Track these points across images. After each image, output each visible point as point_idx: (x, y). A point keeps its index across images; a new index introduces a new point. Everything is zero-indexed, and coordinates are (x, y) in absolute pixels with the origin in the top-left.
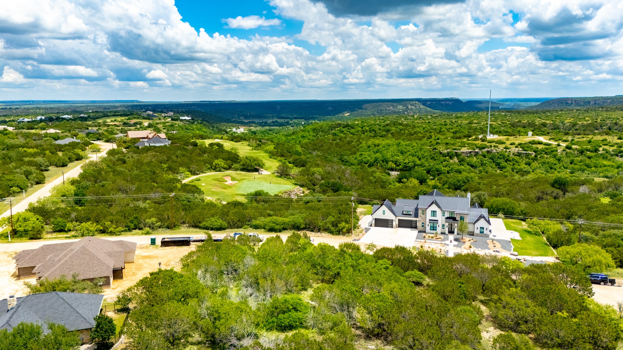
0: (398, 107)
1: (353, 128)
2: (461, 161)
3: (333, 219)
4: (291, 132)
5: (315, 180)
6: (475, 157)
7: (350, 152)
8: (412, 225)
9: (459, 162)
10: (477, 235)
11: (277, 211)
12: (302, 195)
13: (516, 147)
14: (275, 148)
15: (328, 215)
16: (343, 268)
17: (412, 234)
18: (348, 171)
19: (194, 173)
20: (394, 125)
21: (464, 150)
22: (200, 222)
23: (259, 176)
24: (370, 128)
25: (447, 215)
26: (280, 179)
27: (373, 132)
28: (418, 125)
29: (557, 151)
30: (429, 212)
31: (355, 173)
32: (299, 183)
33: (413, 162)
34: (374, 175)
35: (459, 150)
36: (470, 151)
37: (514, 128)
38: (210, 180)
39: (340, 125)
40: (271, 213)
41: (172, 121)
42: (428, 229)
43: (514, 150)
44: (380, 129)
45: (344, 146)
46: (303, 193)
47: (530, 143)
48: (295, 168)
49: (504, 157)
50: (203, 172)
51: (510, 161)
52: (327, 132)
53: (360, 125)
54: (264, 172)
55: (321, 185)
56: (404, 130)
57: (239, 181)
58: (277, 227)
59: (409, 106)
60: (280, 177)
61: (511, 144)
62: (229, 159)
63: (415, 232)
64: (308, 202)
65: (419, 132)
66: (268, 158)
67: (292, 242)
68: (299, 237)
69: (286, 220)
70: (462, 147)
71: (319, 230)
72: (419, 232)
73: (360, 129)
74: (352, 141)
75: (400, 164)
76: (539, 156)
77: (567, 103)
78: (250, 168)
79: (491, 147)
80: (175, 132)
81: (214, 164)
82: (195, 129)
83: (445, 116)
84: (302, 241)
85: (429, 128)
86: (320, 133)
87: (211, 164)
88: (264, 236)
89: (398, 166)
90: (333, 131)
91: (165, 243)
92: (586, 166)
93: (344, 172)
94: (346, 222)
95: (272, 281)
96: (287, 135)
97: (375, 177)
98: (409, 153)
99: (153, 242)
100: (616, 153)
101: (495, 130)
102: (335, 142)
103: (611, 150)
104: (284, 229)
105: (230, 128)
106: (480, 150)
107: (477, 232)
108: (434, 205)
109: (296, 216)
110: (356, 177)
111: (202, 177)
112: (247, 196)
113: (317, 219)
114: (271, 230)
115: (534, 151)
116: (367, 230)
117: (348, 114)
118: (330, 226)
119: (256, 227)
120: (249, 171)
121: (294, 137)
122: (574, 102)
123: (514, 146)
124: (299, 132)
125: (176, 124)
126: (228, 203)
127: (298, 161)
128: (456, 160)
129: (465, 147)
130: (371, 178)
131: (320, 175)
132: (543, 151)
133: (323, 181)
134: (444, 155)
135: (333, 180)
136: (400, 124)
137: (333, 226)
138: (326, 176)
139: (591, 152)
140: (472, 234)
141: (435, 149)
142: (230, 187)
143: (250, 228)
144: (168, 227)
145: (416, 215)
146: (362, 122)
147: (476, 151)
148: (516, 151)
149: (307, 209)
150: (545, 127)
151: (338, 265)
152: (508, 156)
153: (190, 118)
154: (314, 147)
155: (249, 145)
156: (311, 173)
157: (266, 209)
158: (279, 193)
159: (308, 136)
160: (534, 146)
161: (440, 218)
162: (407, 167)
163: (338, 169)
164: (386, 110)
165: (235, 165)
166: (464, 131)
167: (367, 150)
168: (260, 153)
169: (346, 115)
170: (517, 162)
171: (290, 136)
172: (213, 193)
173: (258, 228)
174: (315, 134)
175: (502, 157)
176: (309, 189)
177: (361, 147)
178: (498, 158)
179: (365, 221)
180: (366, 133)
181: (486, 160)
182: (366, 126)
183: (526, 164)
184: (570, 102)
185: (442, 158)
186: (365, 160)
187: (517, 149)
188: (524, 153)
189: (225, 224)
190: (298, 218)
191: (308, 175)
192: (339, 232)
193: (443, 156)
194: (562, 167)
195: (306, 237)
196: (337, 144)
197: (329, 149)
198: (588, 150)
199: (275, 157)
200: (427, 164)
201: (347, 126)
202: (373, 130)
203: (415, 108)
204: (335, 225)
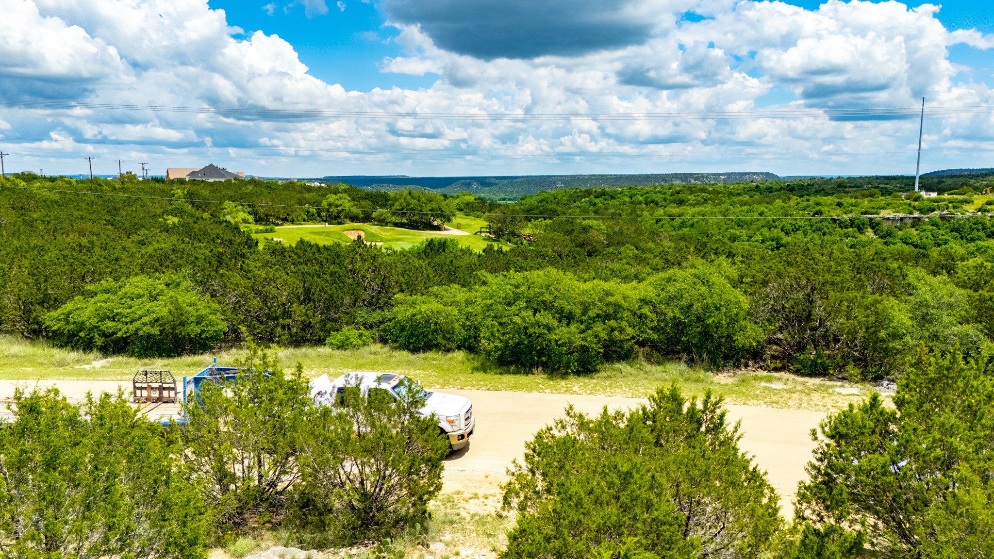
2: (886, 237)
6: (915, 229)
9: (882, 237)
21: (888, 214)
22: (46, 303)
35: (876, 214)
38: (302, 232)
39: (588, 193)
52: (567, 205)
54: (455, 232)
57: (385, 241)
59: (692, 180)
60: (497, 239)
61: (988, 204)
70: (882, 208)
81: (324, 204)
87: (317, 204)
90: (578, 204)
106: (923, 214)
120: (414, 227)
128: (871, 234)
129: (887, 209)
134: (844, 225)
141: (818, 213)
143: (377, 347)
146: (630, 188)
147: (916, 215)
173: (428, 347)
185: (840, 231)
193: (841, 227)
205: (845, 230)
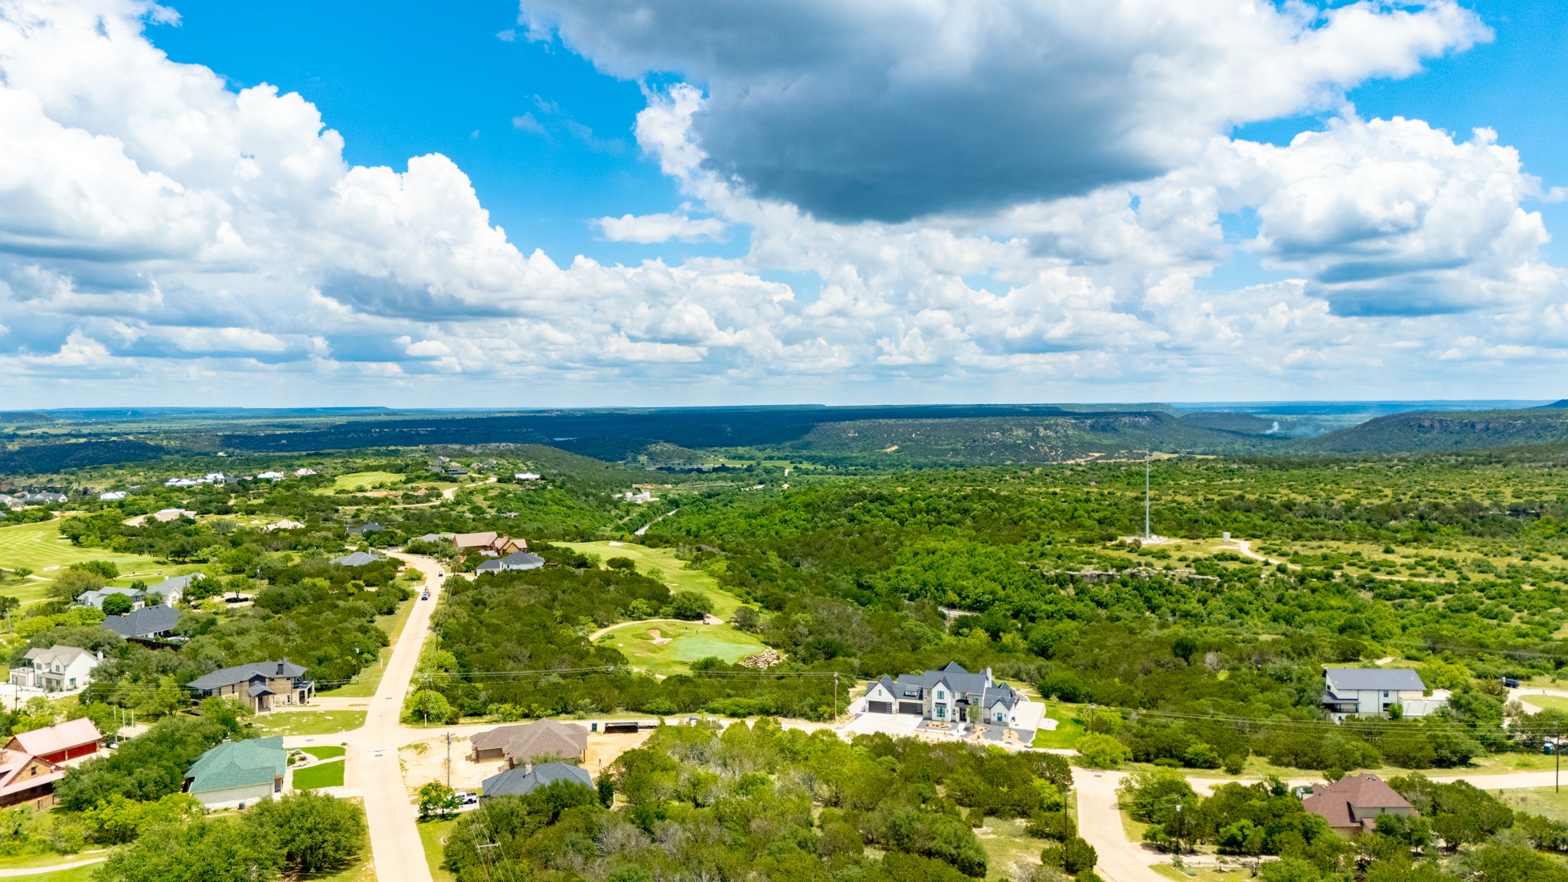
0: (1015, 433)
1: (892, 504)
2: (1081, 592)
3: (812, 702)
4: (758, 510)
5: (798, 636)
6: (1107, 587)
7: (876, 565)
8: (915, 710)
9: (1077, 594)
10: (994, 724)
11: (740, 690)
12: (776, 662)
13: (1188, 566)
14: (729, 568)
15: (805, 696)
16: (813, 752)
17: (914, 720)
18: (857, 618)
19: (601, 626)
20: (980, 498)
21: (1088, 570)
22: (642, 705)
23: (704, 628)
24: (928, 504)
25: (958, 696)
26: (739, 633)
27: (934, 514)
28: (1029, 500)
29: (1259, 576)
30: (935, 691)
31: (869, 622)
32: (771, 641)
33: (991, 593)
34: (903, 624)
35: (1078, 570)
36: (1098, 572)
37: (1227, 513)
38: (628, 636)
39: (862, 496)
40: (732, 692)
41: (499, 485)
42: (934, 715)
43: (1183, 571)
44: (949, 507)
45: (867, 548)
46: (778, 658)
47: (1216, 557)
48: (765, 611)
49: (1161, 587)
50: (613, 623)
51: (1171, 594)
52: (836, 511)
53: (907, 497)
54: (713, 620)
55: (808, 645)
56: (1000, 510)
57: (673, 637)
58: (741, 711)
59: (1041, 429)
60: (740, 629)
61: (1180, 560)
62: (653, 598)
63: (919, 719)
64: (782, 678)
65: (1028, 518)
66: (716, 587)
67: (760, 728)
68: (768, 723)
69: (753, 702)
70: (1086, 564)
71: (794, 716)
72: (925, 719)
73: (907, 506)
74: (885, 539)
75: (968, 596)
76: (1226, 585)
77: (1420, 426)
78: (689, 613)
79: (1139, 564)
80: (513, 514)
81: (631, 608)
82: (550, 502)
83: (1102, 471)
84: (771, 727)
85: (1052, 508)
86: (821, 514)
87: (625, 606)
88: (726, 722)
89: (964, 599)
90: (849, 510)
91: (609, 730)
92: (1300, 607)
93: (849, 619)
94: (829, 705)
95: (740, 761)
96: (749, 516)
97: (902, 629)
98: (986, 574)
99: (594, 728)
100: (1363, 583)
101: (1185, 516)
102: (849, 539)
103: (1355, 576)
104: (750, 714)
105: (620, 492)
106: (1117, 571)
107: (994, 719)
108: (940, 684)
109: (765, 698)
110: (870, 629)
111: (614, 630)
112: (694, 666)
113: (792, 701)
114: (733, 715)
115: (1219, 576)
116: (858, 716)
117: (895, 448)
118: (807, 709)
119: (714, 711)
120: (686, 618)
121: (763, 520)
122: (1437, 424)
123: (1185, 563)
124: (776, 509)
125: (509, 492)
126: (669, 678)
127: (770, 598)
128: (1071, 590)
129: (1090, 563)
130: (896, 630)
131: (805, 626)
132: (1235, 575)
133: (810, 639)
134: (1049, 581)
135: (828, 636)
136: (993, 496)
137: (811, 710)
138: (817, 627)
139: (1319, 579)
140: (987, 722)
141: (1034, 567)
142: (660, 649)
143: (707, 712)
144: (602, 711)
145: (921, 698)
146: (912, 489)
147: (1110, 573)
148: (1185, 575)
149: (779, 687)
150: (1290, 510)
151: (807, 750)
152: (1169, 584)
153: (538, 476)
154: (807, 550)
155: (677, 557)
156: (791, 623)
157: (724, 687)
158: (740, 659)
159: (795, 520)
160: (1223, 564)
161: (950, 700)
162: (980, 602)
163: (839, 612)
164: (984, 440)
165: (665, 609)
166: (1121, 517)
167: (911, 562)
168: (700, 576)
169: (889, 450)
170: (1183, 596)
171: (755, 518)
172: (640, 662)
174: (809, 516)
175: (1157, 586)
176: (787, 652)
177: (900, 554)
178: (1150, 588)
179: (858, 704)
180: (919, 516)
181: (1127, 593)
182: (918, 499)
183: (1199, 601)
184: (1427, 423)
185: (1046, 587)
186: (903, 585)
187: (1188, 570)
188: (1198, 580)
189: (674, 707)
190: (768, 700)
191: (787, 626)
192: (819, 718)
193: (1047, 583)
194: (1261, 609)
195: (776, 722)
196: (854, 544)
197: (837, 554)
198: (1313, 576)
199: (730, 587)
200: (1016, 599)
201: (879, 498)
202: (935, 509)
203: (1054, 435)
204: (814, 708)
205: (1050, 586)
